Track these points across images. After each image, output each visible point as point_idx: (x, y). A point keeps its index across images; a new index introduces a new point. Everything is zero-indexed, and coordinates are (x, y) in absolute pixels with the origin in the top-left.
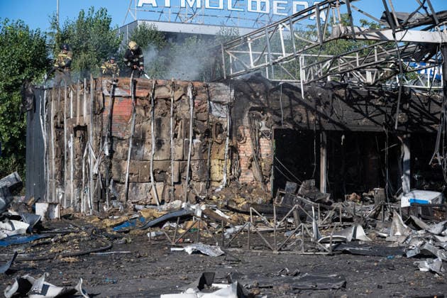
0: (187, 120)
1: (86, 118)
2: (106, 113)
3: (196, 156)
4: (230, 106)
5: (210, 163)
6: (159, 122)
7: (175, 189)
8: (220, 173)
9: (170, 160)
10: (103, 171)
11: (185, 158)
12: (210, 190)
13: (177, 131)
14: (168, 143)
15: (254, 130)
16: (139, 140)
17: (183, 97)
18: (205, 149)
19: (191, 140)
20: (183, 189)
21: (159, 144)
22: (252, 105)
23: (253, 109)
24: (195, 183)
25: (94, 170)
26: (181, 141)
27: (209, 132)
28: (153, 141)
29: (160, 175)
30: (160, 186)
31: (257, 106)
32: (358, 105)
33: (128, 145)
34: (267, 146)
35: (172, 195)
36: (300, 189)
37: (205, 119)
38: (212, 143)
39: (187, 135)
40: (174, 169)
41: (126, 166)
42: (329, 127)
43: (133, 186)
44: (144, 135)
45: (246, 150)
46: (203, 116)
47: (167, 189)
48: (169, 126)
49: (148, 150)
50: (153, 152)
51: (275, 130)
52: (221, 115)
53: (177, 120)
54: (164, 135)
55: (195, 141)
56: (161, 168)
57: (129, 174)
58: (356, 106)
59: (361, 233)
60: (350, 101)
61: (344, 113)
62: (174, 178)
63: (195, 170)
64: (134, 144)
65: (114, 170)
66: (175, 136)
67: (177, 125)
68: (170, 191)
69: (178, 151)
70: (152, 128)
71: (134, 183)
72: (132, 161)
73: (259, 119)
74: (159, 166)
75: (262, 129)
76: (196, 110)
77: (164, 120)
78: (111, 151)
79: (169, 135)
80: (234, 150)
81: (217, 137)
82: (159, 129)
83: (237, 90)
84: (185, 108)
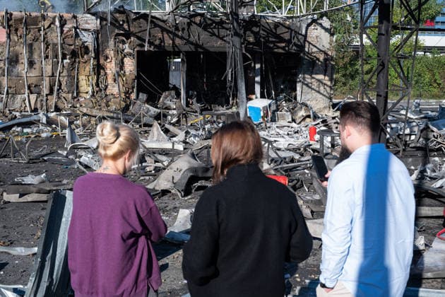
0: (56, 44)
3: (65, 73)
4: (95, 32)
5: (78, 79)
6: (31, 46)
7: (47, 100)
8: (87, 86)
9: (42, 76)
11: (55, 75)
12: (76, 100)
13: (48, 53)
14: (40, 63)
15: (118, 51)
16: (14, 60)
17: (52, 26)
18: (72, 67)
19: (60, 60)
20: (53, 100)
21: (31, 64)
22: (117, 31)
23: (118, 35)
24: (64, 95)
26: (51, 61)
27: (76, 53)
28: (26, 61)
29: (34, 88)
30: (33, 97)
31: (122, 32)
32: (211, 29)
33: (5, 65)
34: (130, 65)
35: (44, 104)
36: (161, 99)
37: (71, 43)
38: (79, 63)
39: (56, 56)
40: (46, 83)
41: (5, 81)
42: (187, 48)
43: (12, 97)
44: (17, 56)
45: (111, 68)
46: (70, 41)
47: (39, 99)
48: (40, 49)
49: (22, 68)
50: (26, 70)
51: (138, 51)
52: (88, 39)
53: (48, 45)
54: (36, 57)
55: (65, 61)
56: (35, 83)
57: (8, 87)
58: (210, 30)
60: (205, 26)
62: (45, 91)
63: (64, 84)
64: (10, 63)
66: (47, 57)
67: (47, 48)
68: (42, 100)
69: (48, 69)
70: (24, 52)
71: (13, 94)
72: (9, 77)
73: (124, 43)
74: (33, 81)
75: (125, 51)
76: (63, 36)
77: (36, 45)
79: (40, 57)
80: (99, 69)
81: (83, 57)
82: (31, 52)
83: (103, 19)
84: (54, 34)
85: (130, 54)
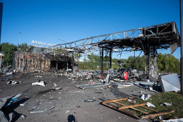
1: (23, 58)
2: (26, 57)
4: (44, 57)
5: (41, 65)
6: (34, 59)
8: (43, 66)
10: (25, 65)
12: (41, 68)
15: (48, 61)
16: (31, 61)
18: (40, 63)
20: (37, 68)
21: (34, 62)
23: (48, 58)
24: (39, 68)
25: (23, 65)
27: (41, 61)
28: (33, 62)
29: (34, 66)
30: (34, 68)
34: (49, 63)
36: (54, 69)
39: (38, 61)
40: (36, 65)
41: (29, 65)
42: (58, 61)
45: (46, 63)
46: (40, 58)
49: (32, 63)
51: (51, 61)
52: (43, 58)
53: (37, 59)
54: (35, 61)
59: (61, 74)
60: (61, 57)
61: (60, 59)
62: (36, 67)
63: (39, 66)
65: (27, 66)
69: (37, 63)
70: (33, 60)
71: (30, 67)
74: (34, 65)
78: (26, 63)
80: (45, 63)
82: (34, 60)
83: (46, 55)
84: (38, 57)
85: (49, 61)
